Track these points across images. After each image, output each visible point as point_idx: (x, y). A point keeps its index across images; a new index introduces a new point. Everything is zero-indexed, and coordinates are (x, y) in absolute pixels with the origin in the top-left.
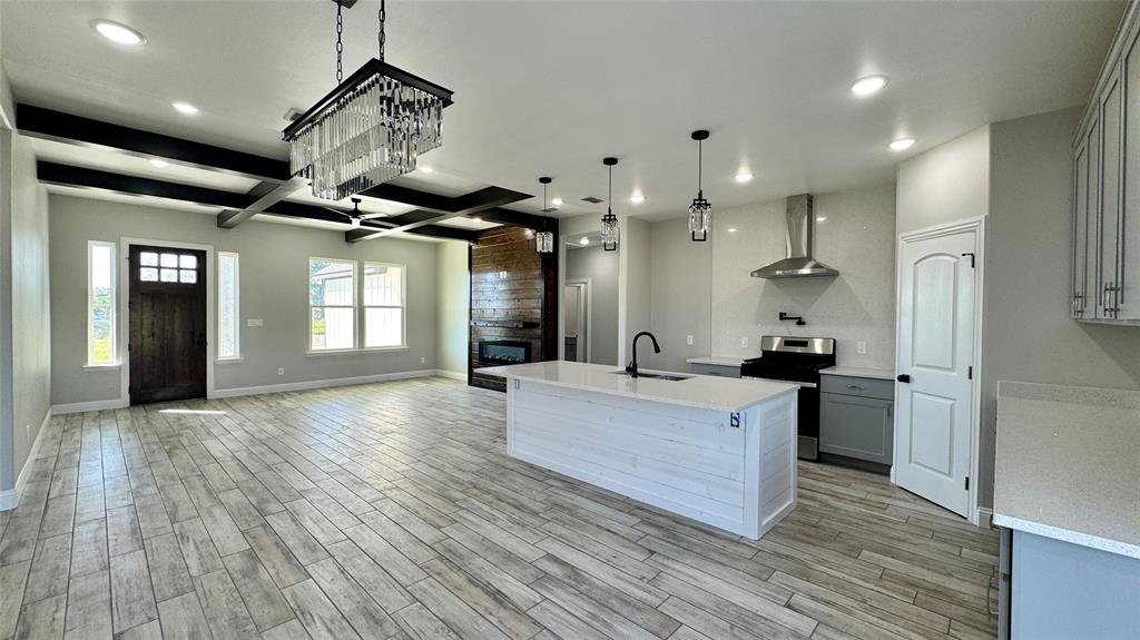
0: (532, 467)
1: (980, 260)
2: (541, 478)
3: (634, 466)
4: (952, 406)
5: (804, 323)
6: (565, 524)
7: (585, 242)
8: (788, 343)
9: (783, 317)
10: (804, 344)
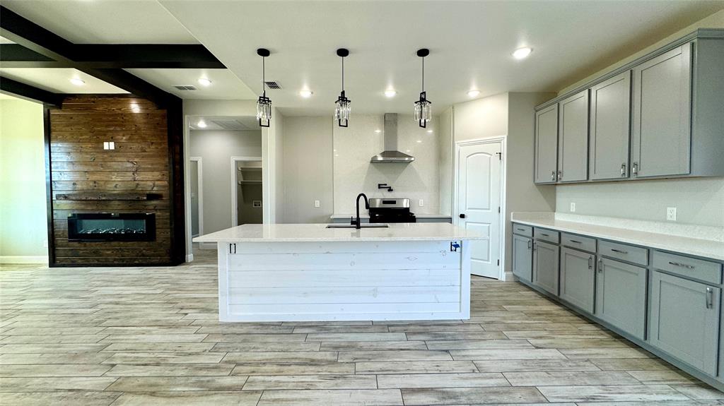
0: (262, 325)
1: (504, 156)
2: (288, 331)
3: (375, 296)
4: (489, 227)
5: (392, 190)
6: (370, 359)
7: (202, 124)
8: (385, 202)
9: (380, 186)
10: (394, 202)
